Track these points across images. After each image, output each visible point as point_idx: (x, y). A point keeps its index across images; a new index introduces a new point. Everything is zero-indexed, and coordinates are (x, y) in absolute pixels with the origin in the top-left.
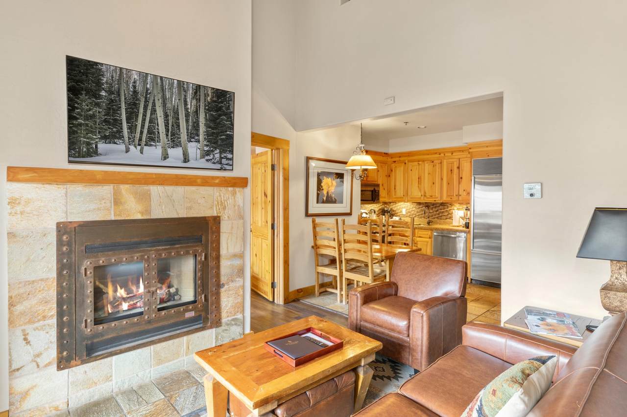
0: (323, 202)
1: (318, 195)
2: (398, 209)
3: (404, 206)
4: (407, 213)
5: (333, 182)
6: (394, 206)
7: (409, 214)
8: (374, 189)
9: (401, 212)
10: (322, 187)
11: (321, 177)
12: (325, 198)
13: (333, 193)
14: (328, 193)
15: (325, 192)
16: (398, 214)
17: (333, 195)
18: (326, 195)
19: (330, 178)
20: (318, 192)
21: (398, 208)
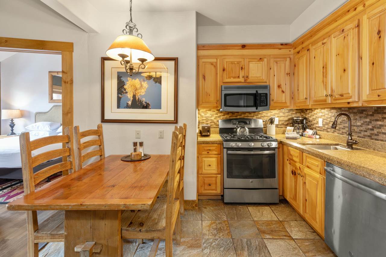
0: (128, 107)
1: (119, 99)
2: (314, 119)
3: (321, 114)
4: (324, 125)
5: (143, 83)
6: (310, 114)
7: (326, 126)
8: (257, 91)
9: (317, 123)
10: (125, 90)
11: (123, 79)
12: (130, 103)
13: (142, 96)
14: (134, 96)
15: (130, 96)
16: (314, 126)
17: (144, 99)
18: (132, 99)
19: (137, 79)
20: (120, 96)
21: (314, 117)
